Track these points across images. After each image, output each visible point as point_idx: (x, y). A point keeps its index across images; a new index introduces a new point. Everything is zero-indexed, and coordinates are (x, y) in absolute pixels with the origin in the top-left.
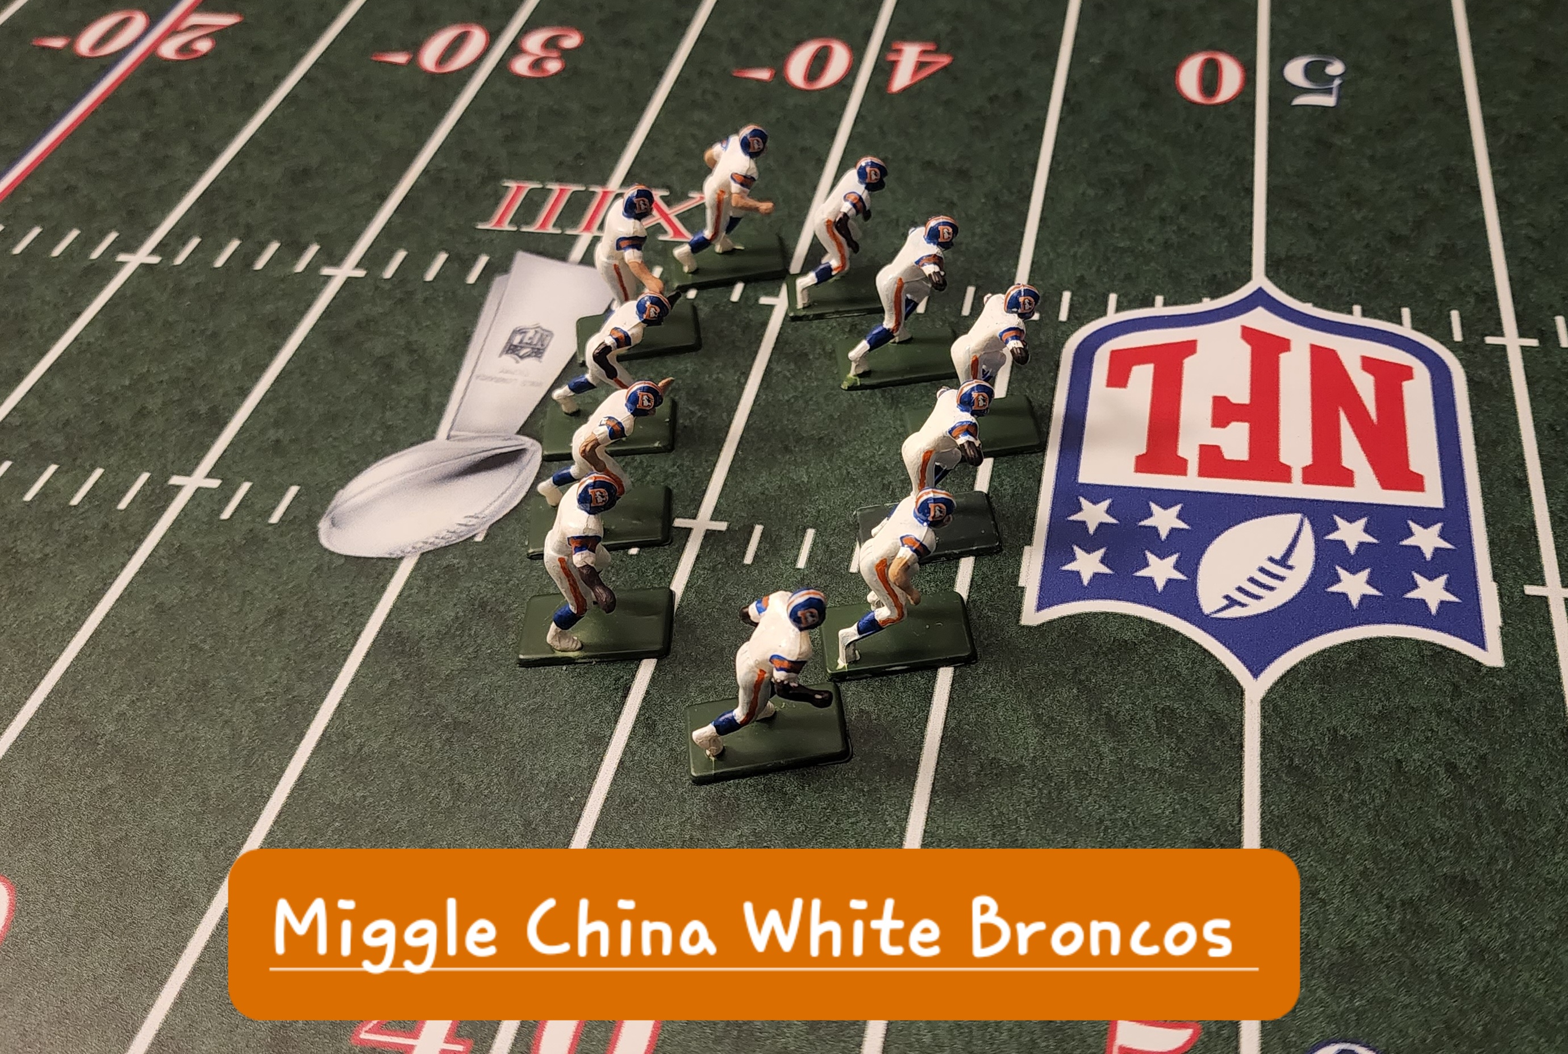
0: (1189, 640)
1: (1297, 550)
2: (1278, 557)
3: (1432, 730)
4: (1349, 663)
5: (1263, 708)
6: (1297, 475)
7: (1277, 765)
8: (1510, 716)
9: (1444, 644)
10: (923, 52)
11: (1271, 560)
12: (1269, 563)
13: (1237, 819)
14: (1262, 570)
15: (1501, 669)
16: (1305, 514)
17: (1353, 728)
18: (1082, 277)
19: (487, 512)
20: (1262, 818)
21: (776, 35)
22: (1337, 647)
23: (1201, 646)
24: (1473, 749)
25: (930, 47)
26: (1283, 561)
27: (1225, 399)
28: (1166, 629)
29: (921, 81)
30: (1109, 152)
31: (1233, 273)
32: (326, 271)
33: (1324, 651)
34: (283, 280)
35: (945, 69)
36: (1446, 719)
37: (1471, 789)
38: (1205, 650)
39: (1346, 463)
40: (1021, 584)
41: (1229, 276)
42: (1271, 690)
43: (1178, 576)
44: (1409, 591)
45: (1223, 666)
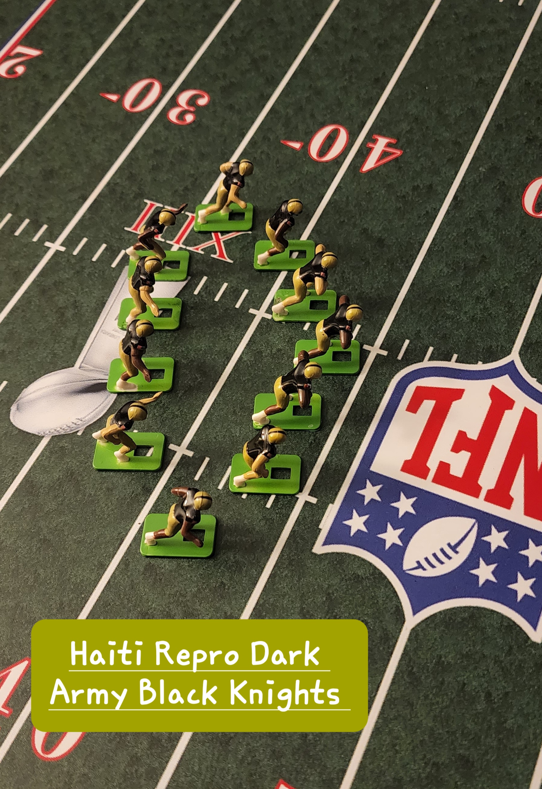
0: (390, 583)
1: (464, 542)
2: (453, 544)
3: (488, 670)
4: (464, 619)
5: (410, 634)
6: (483, 494)
7: (404, 669)
8: (530, 674)
9: (516, 621)
10: (388, 145)
11: (449, 545)
12: (447, 546)
13: (374, 694)
14: (442, 550)
15: (538, 644)
16: (477, 520)
17: (450, 658)
18: (419, 331)
19: (87, 418)
20: (386, 697)
21: (312, 116)
22: (461, 608)
23: (394, 589)
24: (504, 688)
25: (393, 141)
26: (454, 548)
27: (465, 433)
28: (381, 573)
29: (380, 166)
30: (466, 243)
31: (502, 346)
32: (47, 244)
33: (454, 608)
34: (26, 245)
35: (396, 159)
36: (498, 666)
37: (493, 710)
38: (395, 592)
39: (512, 493)
40: (320, 527)
41: (499, 348)
42: (419, 625)
43: (399, 543)
44: (511, 583)
45: (401, 603)
